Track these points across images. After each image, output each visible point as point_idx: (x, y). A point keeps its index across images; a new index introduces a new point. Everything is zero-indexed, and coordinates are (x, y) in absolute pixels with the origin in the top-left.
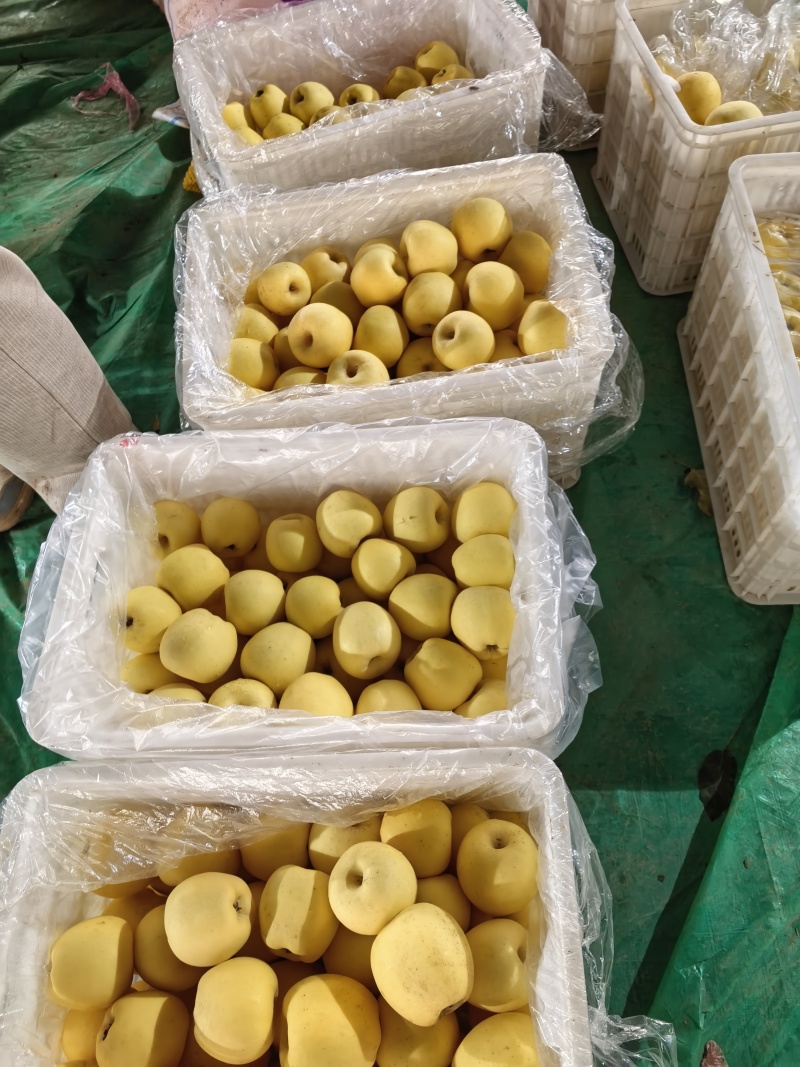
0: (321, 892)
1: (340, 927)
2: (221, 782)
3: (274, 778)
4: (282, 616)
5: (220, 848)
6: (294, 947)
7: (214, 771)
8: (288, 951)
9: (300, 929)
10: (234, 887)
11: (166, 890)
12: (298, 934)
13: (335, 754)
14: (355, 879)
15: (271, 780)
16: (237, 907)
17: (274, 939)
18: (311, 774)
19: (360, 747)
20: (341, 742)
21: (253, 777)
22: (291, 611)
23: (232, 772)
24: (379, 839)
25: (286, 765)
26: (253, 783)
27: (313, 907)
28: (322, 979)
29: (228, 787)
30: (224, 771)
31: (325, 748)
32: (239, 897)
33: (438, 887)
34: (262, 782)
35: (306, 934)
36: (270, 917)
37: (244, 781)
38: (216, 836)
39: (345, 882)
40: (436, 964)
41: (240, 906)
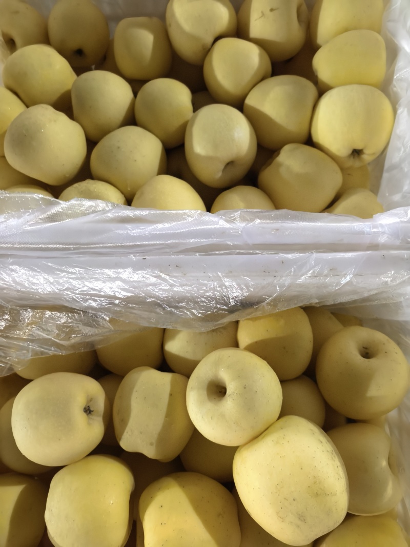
0: (178, 399)
1: (195, 435)
2: (58, 283)
3: (124, 281)
4: (131, 119)
6: (150, 452)
7: (50, 271)
9: (156, 436)
12: (154, 441)
13: (197, 255)
14: (218, 390)
15: (119, 283)
16: (88, 411)
17: (129, 443)
18: (167, 277)
19: (227, 247)
20: (204, 241)
21: (97, 279)
22: (140, 115)
23: (72, 273)
24: (236, 345)
25: (137, 267)
26: (97, 285)
27: (170, 414)
29: (67, 289)
30: (63, 271)
31: (183, 248)
32: (90, 400)
34: (108, 284)
35: (162, 439)
36: (124, 422)
37: (87, 283)
38: (62, 340)
39: (205, 392)
40: (317, 495)
41: (92, 409)
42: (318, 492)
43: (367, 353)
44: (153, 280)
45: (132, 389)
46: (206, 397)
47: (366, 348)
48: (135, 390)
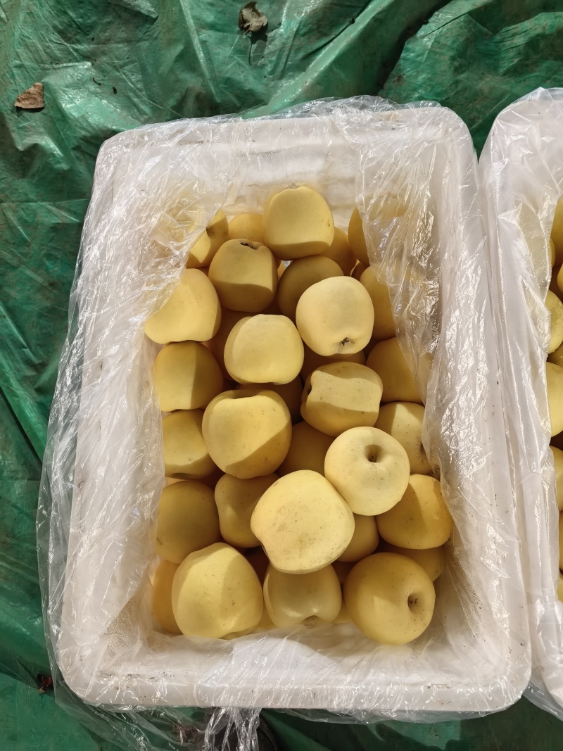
0: (359, 420)
1: (330, 438)
3: (475, 366)
5: (397, 318)
6: (313, 397)
8: (309, 391)
9: (328, 402)
10: (361, 336)
11: (357, 275)
12: (323, 400)
14: (374, 455)
15: (472, 362)
16: (345, 341)
17: (319, 378)
18: (483, 405)
24: (412, 473)
27: (347, 412)
28: (287, 425)
32: (353, 342)
33: (369, 536)
34: (470, 352)
35: (325, 406)
36: (337, 373)
38: (408, 312)
39: (371, 444)
40: (301, 541)
41: (346, 344)
42: (304, 541)
43: (413, 602)
44: (479, 393)
45: (366, 378)
46: (367, 445)
47: (416, 602)
48: (365, 380)
